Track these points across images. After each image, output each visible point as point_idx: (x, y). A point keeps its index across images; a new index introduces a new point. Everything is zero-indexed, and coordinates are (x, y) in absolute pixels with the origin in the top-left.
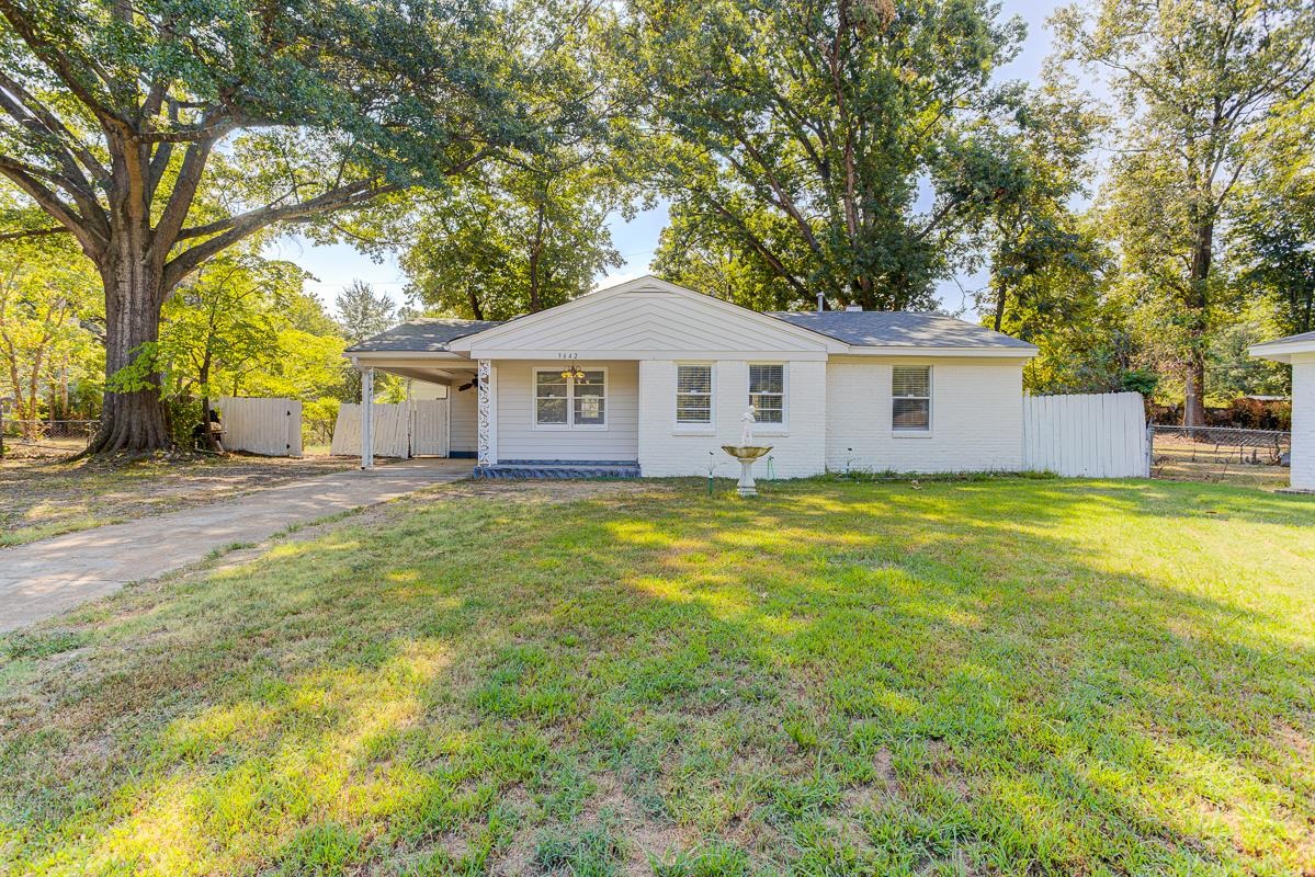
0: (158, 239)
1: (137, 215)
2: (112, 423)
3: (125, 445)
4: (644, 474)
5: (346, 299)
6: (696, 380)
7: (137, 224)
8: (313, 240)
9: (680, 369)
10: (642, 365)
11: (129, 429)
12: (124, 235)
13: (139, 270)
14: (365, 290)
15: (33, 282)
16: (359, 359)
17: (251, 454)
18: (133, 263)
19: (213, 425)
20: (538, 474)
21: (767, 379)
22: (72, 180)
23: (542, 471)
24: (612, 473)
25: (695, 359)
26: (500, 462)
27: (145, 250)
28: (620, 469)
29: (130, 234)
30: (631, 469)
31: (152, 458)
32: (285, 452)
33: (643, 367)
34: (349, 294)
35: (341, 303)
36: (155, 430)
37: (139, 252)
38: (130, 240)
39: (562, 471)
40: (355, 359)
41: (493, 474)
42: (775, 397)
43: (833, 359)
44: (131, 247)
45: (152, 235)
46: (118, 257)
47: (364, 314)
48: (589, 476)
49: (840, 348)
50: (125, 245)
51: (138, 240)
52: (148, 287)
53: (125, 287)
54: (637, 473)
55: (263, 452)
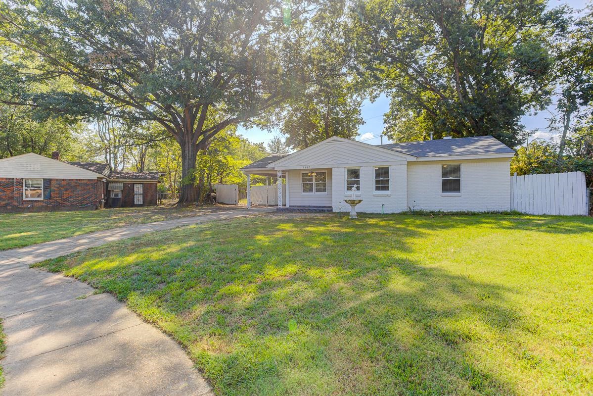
0: (195, 136)
1: (190, 129)
2: (183, 194)
3: (186, 200)
4: (334, 211)
5: (271, 144)
6: (354, 174)
7: (189, 132)
8: (245, 128)
9: (348, 170)
10: (333, 169)
11: (188, 195)
12: (187, 136)
13: (190, 146)
14: (278, 140)
15: (175, 149)
17: (224, 204)
18: (188, 144)
19: (213, 194)
22: (174, 121)
23: (298, 209)
24: (322, 210)
25: (354, 166)
26: (290, 206)
27: (192, 140)
28: (325, 209)
29: (188, 135)
30: (329, 209)
31: (192, 205)
32: (234, 203)
33: (334, 171)
34: (272, 142)
35: (270, 146)
36: (194, 196)
37: (190, 140)
38: (188, 137)
39: (305, 209)
41: (282, 210)
42: (386, 180)
43: (410, 163)
44: (188, 139)
45: (194, 134)
46: (185, 142)
47: (278, 149)
49: (414, 159)
50: (187, 139)
51: (190, 137)
52: (192, 151)
53: (187, 152)
54: (332, 210)
55: (228, 203)
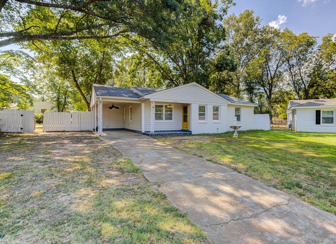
4: (193, 134)
6: (202, 109)
9: (199, 106)
10: (192, 105)
16: (102, 98)
20: (168, 135)
21: (216, 109)
25: (202, 104)
26: (155, 132)
28: (187, 132)
39: (174, 134)
40: (101, 98)
41: (155, 135)
48: (180, 135)
49: (230, 103)
54: (191, 133)
